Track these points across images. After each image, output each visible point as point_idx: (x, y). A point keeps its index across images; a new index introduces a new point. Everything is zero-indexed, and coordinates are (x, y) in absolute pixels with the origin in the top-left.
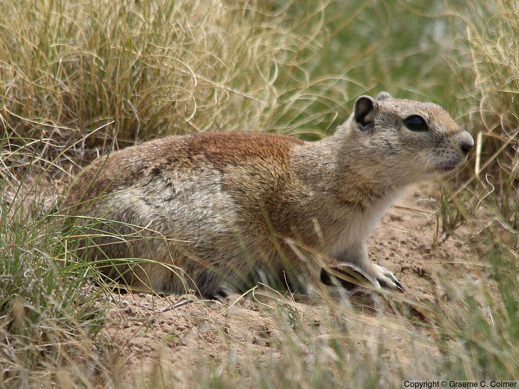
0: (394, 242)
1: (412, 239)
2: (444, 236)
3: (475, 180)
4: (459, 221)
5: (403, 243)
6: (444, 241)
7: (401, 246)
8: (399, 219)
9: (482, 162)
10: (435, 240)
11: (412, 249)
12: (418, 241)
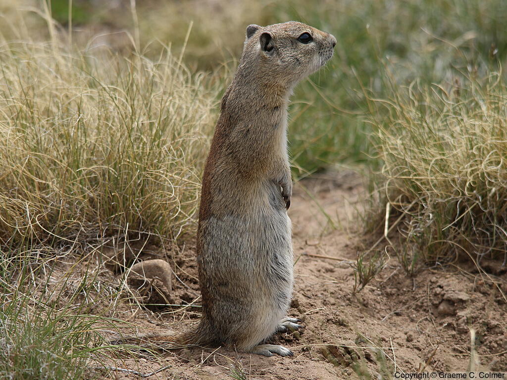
0: (325, 293)
1: (339, 290)
2: (361, 286)
3: (385, 238)
4: (371, 276)
5: (332, 293)
6: (361, 289)
7: (330, 296)
8: (332, 271)
9: (389, 227)
10: (355, 289)
11: (338, 298)
12: (343, 291)
